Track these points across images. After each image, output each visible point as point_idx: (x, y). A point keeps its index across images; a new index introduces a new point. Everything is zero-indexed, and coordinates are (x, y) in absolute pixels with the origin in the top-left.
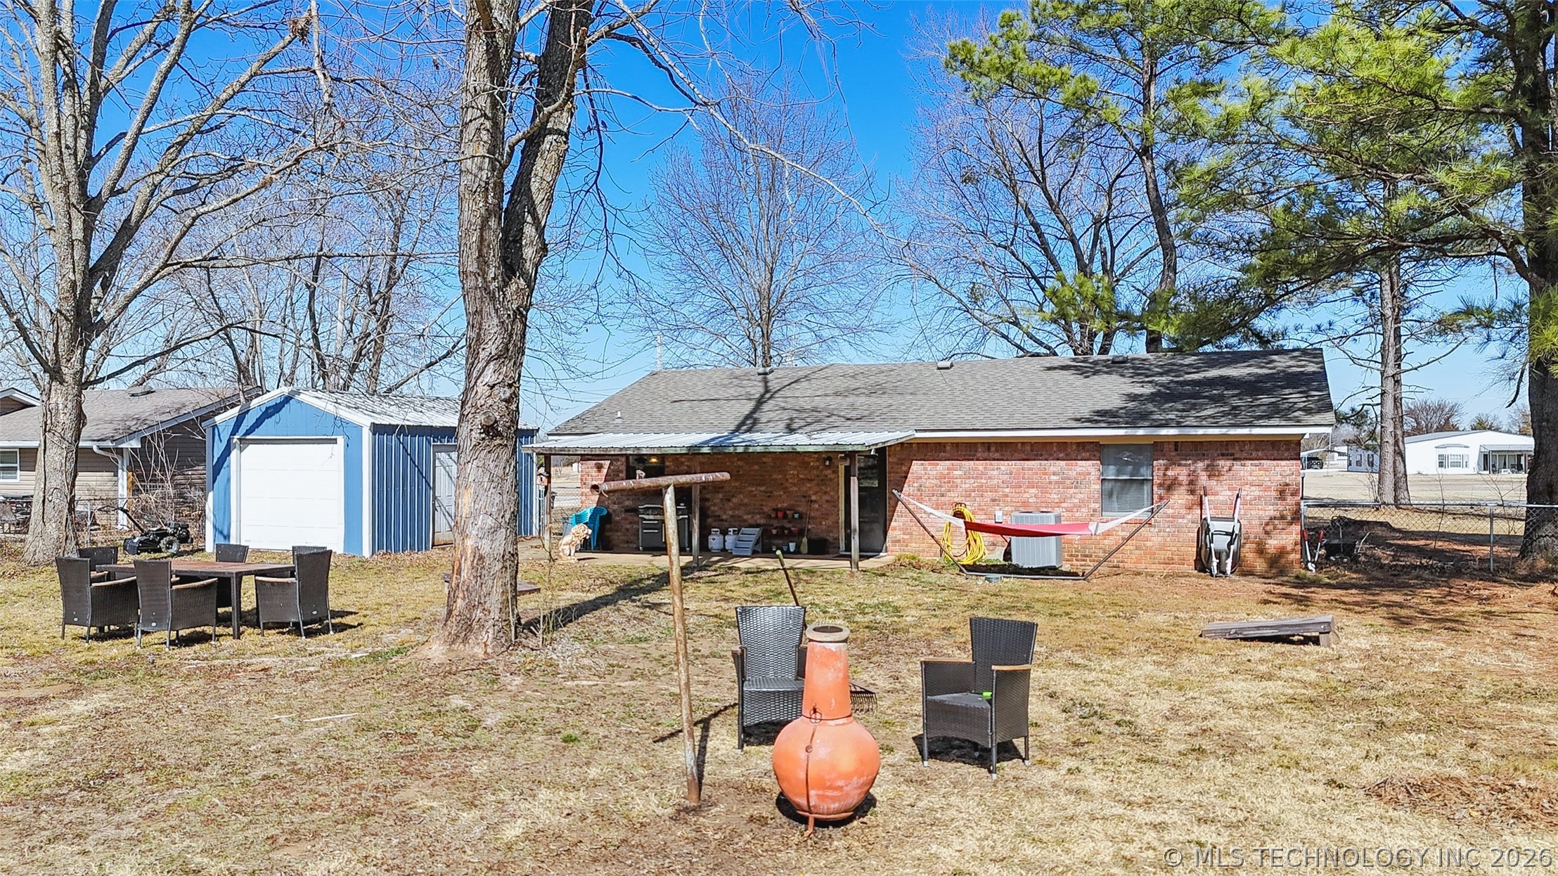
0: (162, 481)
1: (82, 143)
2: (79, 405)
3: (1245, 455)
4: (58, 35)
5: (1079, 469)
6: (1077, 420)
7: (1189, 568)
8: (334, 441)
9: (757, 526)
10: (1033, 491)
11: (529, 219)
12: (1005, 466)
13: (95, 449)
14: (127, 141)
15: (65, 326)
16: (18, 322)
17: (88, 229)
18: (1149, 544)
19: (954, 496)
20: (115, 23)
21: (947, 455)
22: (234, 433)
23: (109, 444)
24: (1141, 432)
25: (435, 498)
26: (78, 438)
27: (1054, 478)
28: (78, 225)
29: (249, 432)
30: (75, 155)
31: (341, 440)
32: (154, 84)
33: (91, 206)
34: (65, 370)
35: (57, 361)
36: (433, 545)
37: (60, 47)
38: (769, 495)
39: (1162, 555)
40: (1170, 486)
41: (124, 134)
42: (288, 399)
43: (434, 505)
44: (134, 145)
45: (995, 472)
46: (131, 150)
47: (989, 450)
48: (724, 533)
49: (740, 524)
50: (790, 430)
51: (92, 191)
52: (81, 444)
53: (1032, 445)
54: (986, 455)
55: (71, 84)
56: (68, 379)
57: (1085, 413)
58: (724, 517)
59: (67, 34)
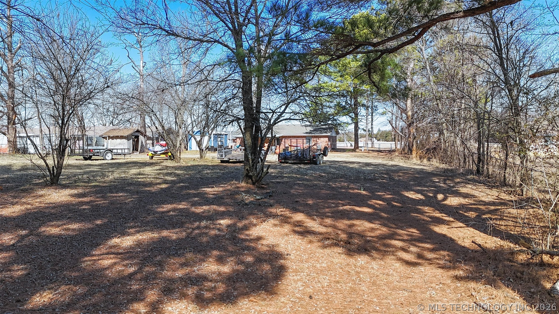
3: (321, 137)
6: (303, 133)
24: (309, 135)
29: (194, 135)
47: (292, 137)
53: (298, 136)
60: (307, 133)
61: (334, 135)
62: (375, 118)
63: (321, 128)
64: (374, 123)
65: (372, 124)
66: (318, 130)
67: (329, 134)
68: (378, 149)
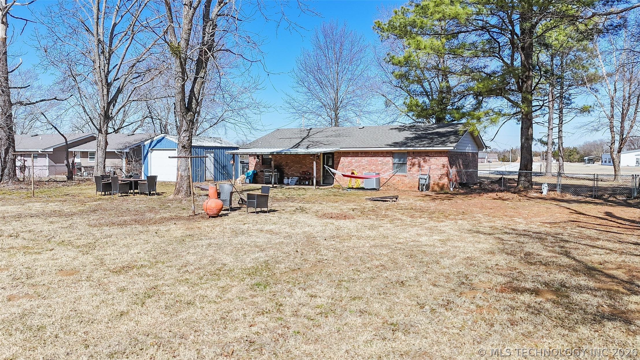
0: (132, 162)
1: (106, 67)
2: (106, 139)
3: (432, 156)
4: (99, 40)
5: (386, 160)
6: (387, 145)
7: (417, 189)
8: (175, 150)
9: (298, 176)
10: (374, 166)
11: (194, 98)
12: (366, 158)
13: (116, 152)
14: (117, 67)
15: (102, 118)
16: (90, 117)
17: (108, 92)
18: (405, 182)
19: (352, 168)
20: (115, 33)
21: (351, 155)
22: (149, 147)
23: (119, 150)
24: (403, 149)
25: (206, 167)
26: (106, 149)
27: (380, 162)
28: (105, 91)
29: (153, 147)
30: (104, 72)
31: (177, 149)
32: (124, 51)
33: (109, 85)
34: (102, 130)
35: (101, 127)
36: (205, 181)
37: (100, 43)
38: (301, 167)
39: (409, 186)
40: (413, 165)
41: (117, 65)
42: (163, 138)
43: (205, 169)
44: (120, 68)
45: (364, 161)
46: (119, 70)
47: (362, 154)
48: (288, 178)
49: (293, 175)
50: (307, 148)
51: (109, 81)
52: (107, 150)
53: (374, 152)
54: (361, 155)
55: (103, 52)
56: (103, 132)
57: (390, 143)
58: (289, 174)
59: (102, 39)
60: (396, 144)
61: (469, 149)
62: (565, 119)
63: (432, 134)
64: (564, 128)
65: (560, 131)
66: (425, 138)
67: (450, 147)
68: (590, 183)
